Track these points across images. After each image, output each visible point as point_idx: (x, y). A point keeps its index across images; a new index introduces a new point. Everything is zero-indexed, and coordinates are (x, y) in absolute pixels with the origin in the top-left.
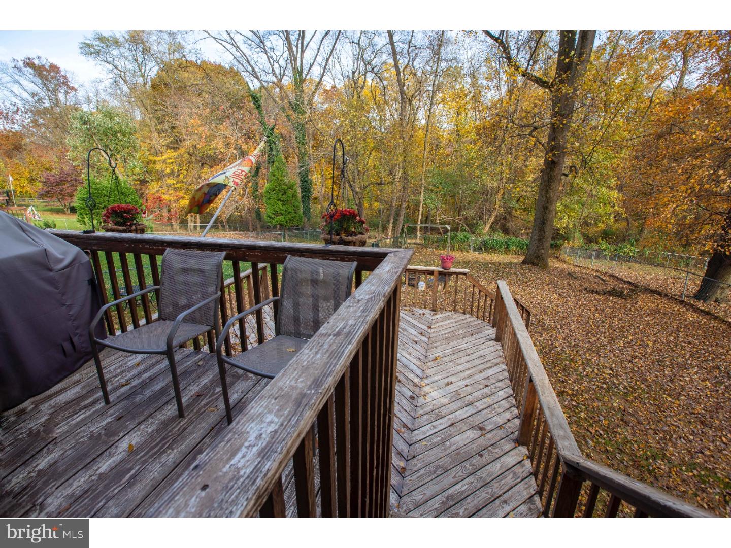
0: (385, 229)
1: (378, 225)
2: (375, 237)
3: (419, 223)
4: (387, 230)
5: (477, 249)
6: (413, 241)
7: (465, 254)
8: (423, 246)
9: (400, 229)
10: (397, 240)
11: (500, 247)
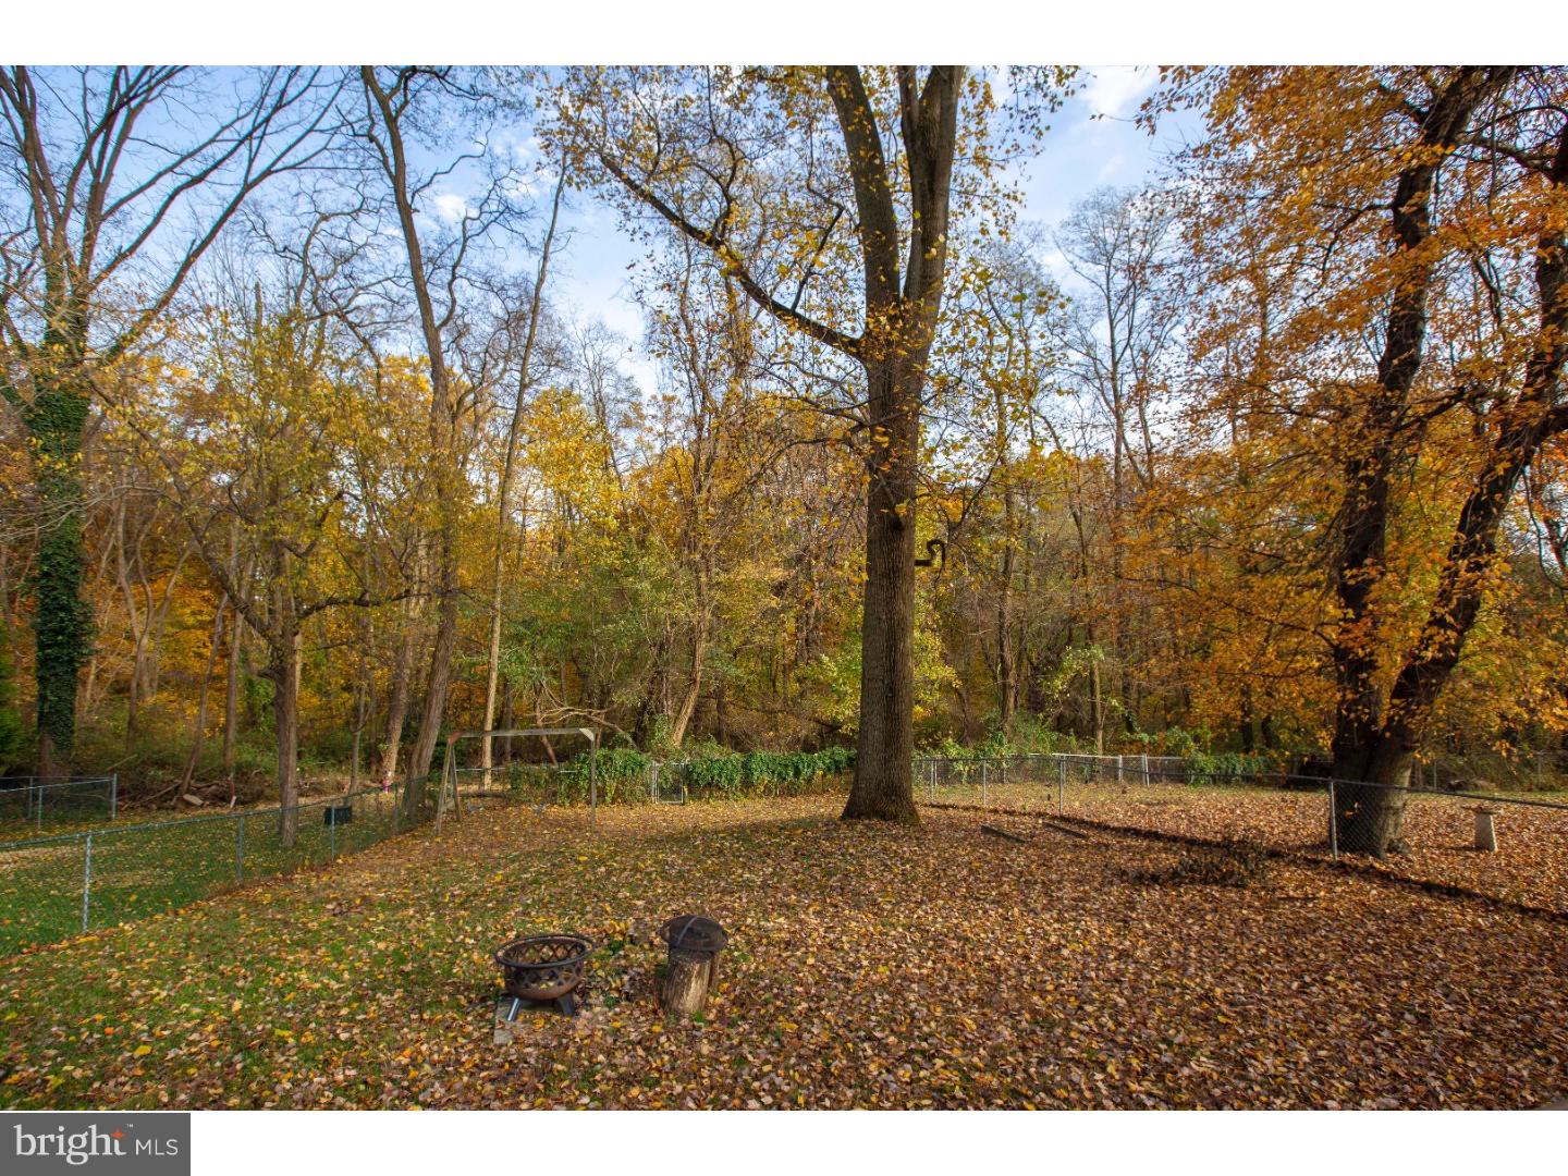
0: (373, 758)
1: (351, 748)
2: (339, 787)
3: (489, 727)
4: (380, 760)
5: (670, 792)
6: (474, 788)
7: (639, 809)
8: (505, 799)
9: (429, 752)
10: (421, 787)
11: (731, 781)
